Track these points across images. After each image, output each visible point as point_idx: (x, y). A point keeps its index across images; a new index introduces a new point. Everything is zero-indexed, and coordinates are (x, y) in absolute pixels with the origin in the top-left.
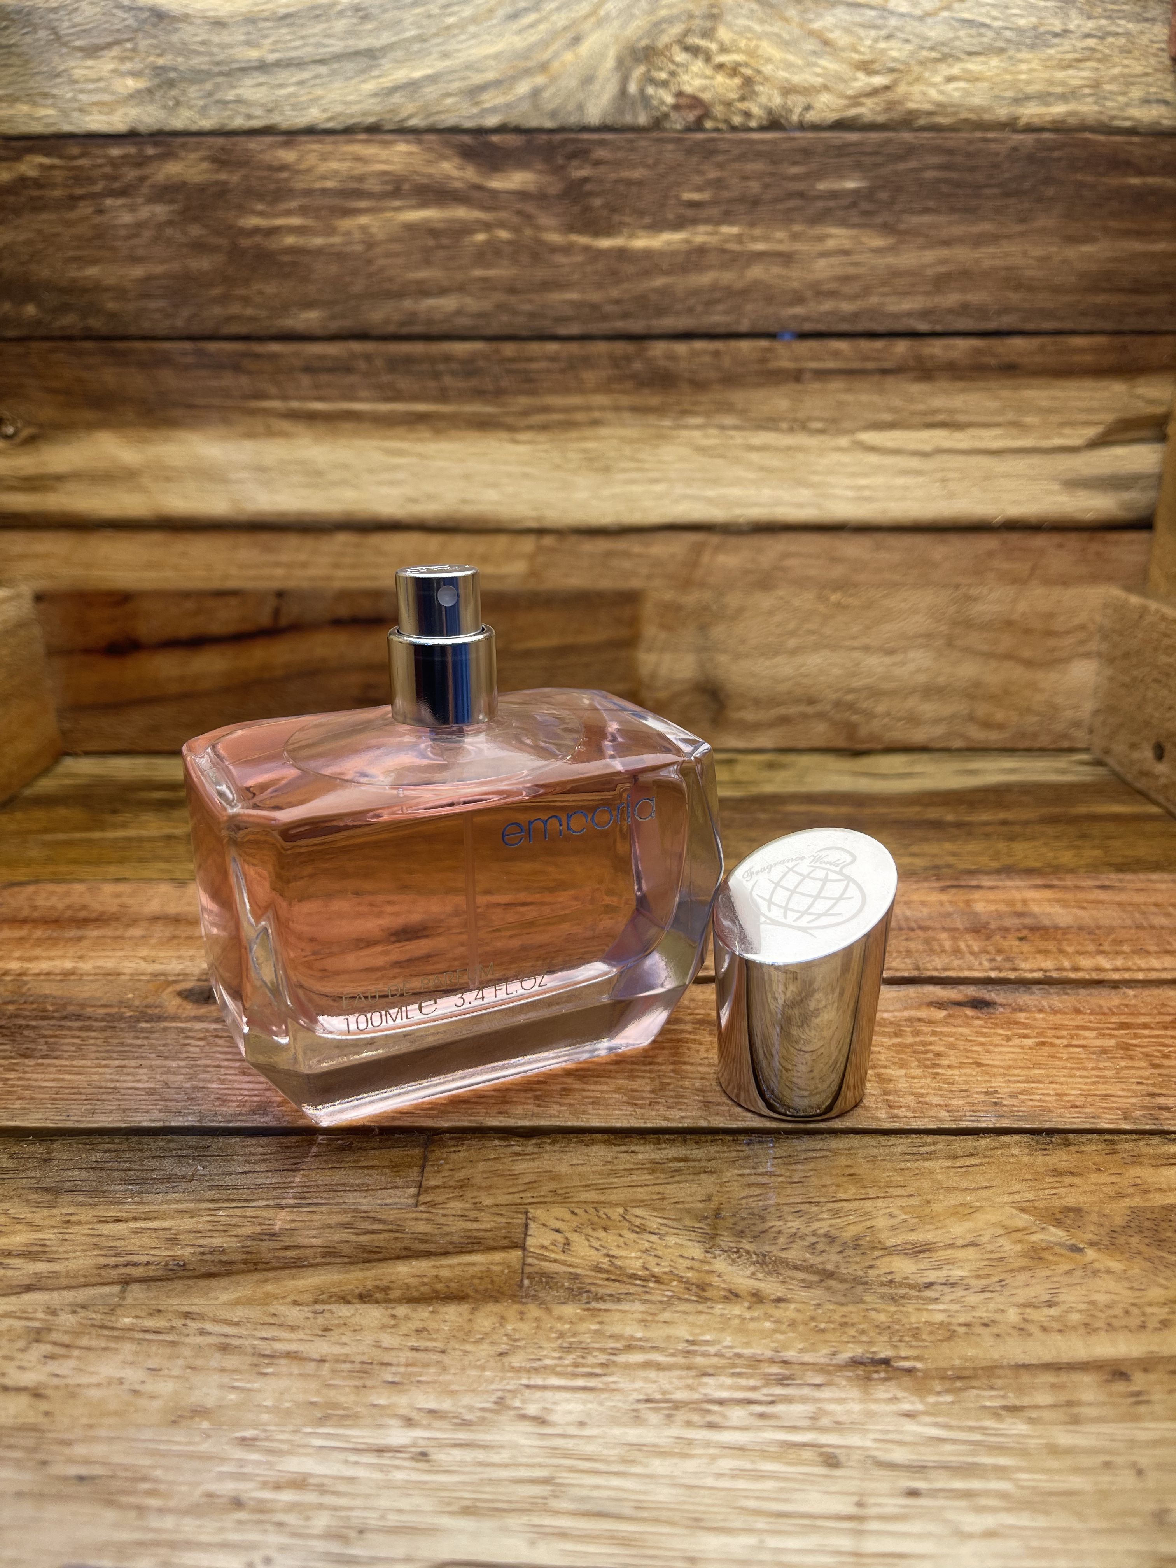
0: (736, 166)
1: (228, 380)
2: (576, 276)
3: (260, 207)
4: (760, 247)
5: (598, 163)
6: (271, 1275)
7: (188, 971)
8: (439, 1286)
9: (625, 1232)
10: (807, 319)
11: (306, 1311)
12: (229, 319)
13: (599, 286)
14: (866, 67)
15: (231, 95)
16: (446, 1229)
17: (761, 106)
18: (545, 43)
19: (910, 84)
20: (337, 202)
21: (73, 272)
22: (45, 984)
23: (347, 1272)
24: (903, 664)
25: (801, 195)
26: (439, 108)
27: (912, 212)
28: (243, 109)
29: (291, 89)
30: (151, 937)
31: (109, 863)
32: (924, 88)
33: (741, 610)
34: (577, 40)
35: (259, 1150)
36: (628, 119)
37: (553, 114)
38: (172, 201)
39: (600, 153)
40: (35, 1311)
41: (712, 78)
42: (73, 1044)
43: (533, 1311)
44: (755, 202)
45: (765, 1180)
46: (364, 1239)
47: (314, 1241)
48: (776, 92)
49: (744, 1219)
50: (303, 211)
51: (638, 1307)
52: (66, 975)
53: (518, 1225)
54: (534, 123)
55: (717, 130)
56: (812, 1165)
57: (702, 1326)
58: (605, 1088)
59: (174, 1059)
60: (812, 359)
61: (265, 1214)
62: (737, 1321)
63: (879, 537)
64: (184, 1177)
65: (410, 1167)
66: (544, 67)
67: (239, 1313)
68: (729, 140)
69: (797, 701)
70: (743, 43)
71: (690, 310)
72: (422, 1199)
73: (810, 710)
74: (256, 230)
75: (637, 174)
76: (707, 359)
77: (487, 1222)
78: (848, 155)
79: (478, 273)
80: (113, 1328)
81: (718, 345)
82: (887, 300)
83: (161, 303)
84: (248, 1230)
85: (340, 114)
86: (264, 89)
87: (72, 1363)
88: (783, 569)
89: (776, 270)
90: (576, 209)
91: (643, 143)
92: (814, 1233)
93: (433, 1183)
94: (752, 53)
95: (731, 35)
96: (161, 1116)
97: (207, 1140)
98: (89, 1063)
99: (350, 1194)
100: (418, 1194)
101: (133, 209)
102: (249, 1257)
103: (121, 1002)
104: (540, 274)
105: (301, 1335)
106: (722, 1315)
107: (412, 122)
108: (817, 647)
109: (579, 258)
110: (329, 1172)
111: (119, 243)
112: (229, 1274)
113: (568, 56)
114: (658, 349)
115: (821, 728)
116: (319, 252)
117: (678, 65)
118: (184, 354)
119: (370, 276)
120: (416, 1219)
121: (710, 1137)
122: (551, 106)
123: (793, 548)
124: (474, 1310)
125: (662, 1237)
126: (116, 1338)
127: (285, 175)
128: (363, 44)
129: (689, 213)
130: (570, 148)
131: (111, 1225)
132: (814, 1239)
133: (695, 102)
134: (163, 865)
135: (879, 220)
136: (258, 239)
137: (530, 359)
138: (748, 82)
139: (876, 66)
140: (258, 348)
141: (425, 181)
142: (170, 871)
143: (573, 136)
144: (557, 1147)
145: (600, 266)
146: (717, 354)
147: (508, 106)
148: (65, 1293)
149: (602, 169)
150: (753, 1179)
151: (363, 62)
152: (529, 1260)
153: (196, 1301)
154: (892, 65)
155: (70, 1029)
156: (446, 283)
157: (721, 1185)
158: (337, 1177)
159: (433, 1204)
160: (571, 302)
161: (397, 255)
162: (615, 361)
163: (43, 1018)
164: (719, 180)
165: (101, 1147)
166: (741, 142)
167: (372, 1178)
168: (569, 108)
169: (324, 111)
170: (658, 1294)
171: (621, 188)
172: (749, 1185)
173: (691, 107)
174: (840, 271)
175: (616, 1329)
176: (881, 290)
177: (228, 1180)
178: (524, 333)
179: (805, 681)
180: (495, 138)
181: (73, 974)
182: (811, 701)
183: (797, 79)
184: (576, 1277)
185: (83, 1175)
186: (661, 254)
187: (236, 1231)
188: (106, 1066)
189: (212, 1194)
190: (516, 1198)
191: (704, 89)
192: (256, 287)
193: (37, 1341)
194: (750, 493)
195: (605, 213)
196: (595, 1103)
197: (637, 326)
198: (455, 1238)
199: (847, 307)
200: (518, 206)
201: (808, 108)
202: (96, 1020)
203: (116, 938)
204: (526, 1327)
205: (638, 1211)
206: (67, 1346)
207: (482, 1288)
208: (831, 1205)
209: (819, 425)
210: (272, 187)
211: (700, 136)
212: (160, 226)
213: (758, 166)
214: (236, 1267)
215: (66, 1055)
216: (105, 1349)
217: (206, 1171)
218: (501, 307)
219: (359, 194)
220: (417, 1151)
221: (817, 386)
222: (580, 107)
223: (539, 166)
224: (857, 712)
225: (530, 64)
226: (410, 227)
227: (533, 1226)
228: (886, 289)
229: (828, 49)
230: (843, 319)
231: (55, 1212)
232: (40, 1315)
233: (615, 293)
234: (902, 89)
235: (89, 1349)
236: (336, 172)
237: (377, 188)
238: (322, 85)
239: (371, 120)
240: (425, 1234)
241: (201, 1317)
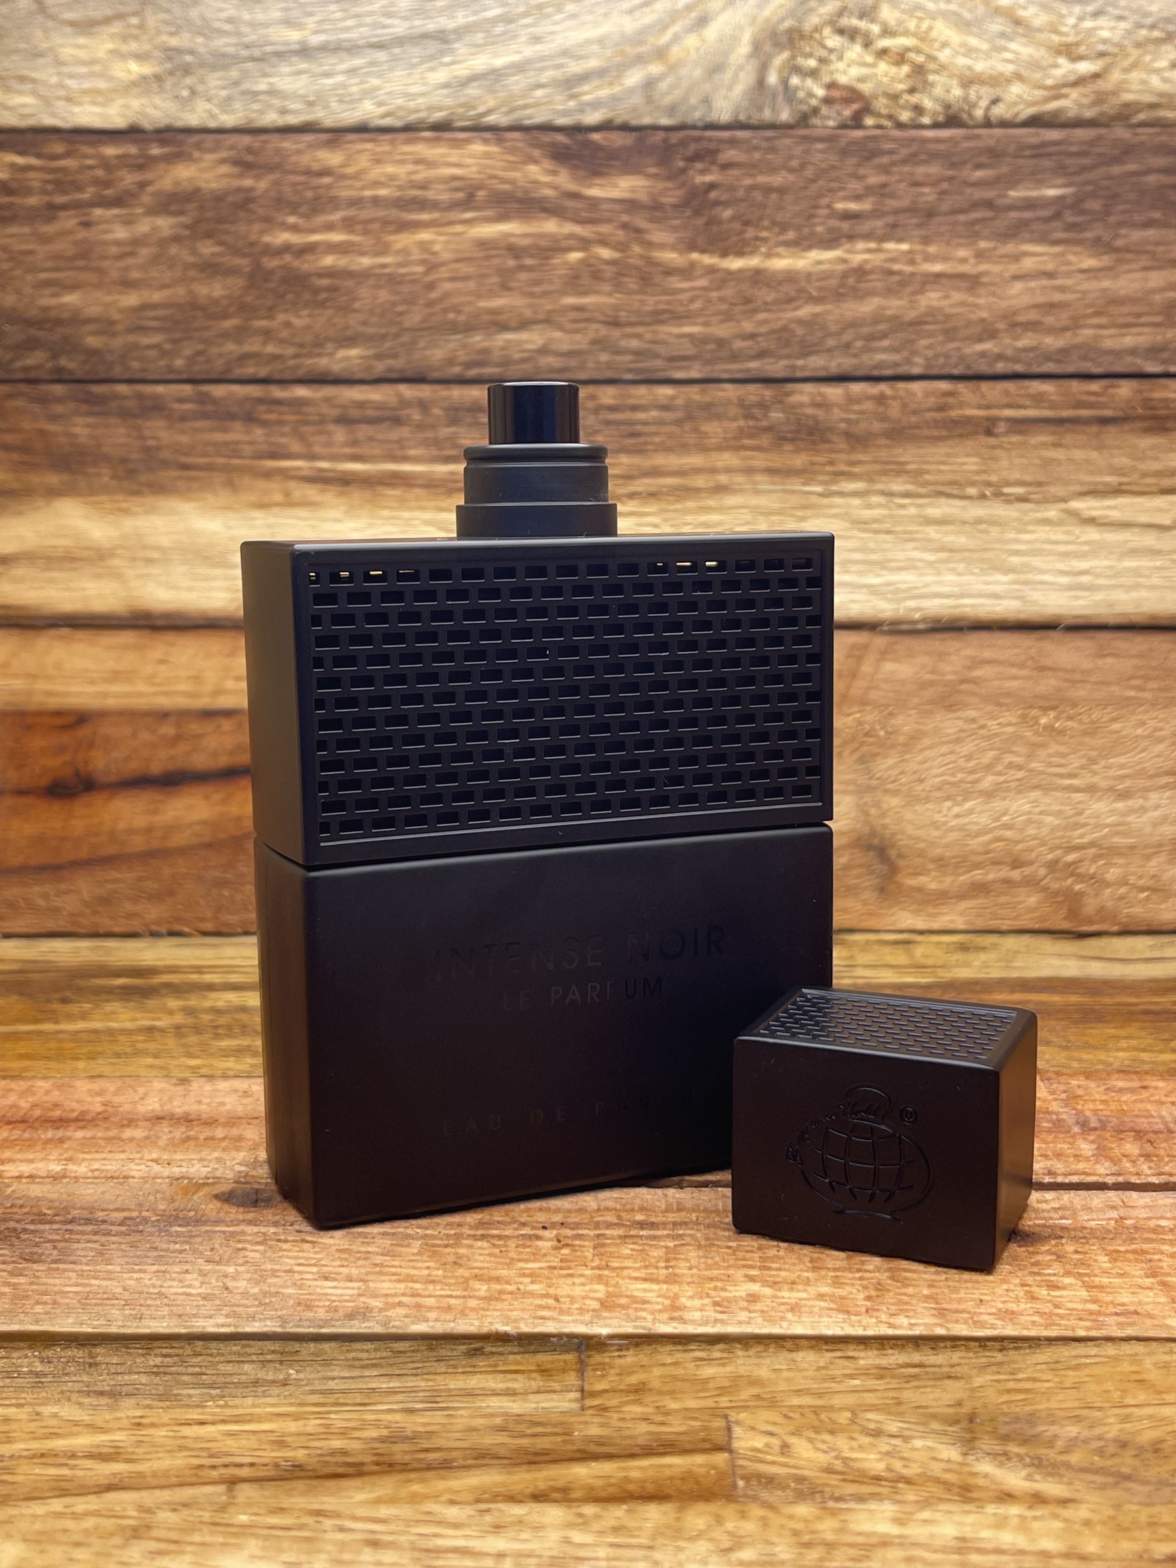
0: (906, 169)
1: (236, 433)
2: (697, 305)
3: (292, 220)
4: (938, 268)
5: (726, 166)
6: (413, 1476)
7: (218, 1174)
8: (631, 1487)
9: (856, 1435)
10: (1000, 357)
11: (469, 1510)
12: (244, 358)
13: (728, 317)
14: (1070, 52)
15: (262, 86)
16: (627, 1433)
17: (936, 100)
18: (662, 26)
19: (1126, 70)
20: (394, 213)
21: (45, 302)
22: (33, 1187)
23: (509, 1473)
24: (1143, 809)
25: (989, 204)
26: (526, 101)
27: (1134, 225)
28: (276, 102)
29: (340, 78)
30: (158, 1138)
31: (78, 1059)
32: (1144, 76)
33: (915, 737)
34: (703, 21)
35: (365, 1355)
36: (767, 115)
37: (672, 110)
38: (181, 213)
39: (730, 154)
40: (124, 1510)
41: (873, 65)
42: (91, 1249)
43: (757, 1511)
44: (930, 214)
45: (1028, 1385)
46: (524, 1442)
47: (459, 1444)
48: (955, 82)
49: (1006, 1423)
50: (348, 225)
51: (888, 1508)
52: (56, 1178)
53: (719, 1429)
54: (647, 120)
55: (879, 127)
56: (1087, 1371)
57: (973, 1525)
58: (804, 1295)
59: (228, 1263)
60: (1009, 406)
61: (389, 1417)
62: (1016, 1521)
63: (1103, 637)
64: (274, 1382)
65: (564, 1371)
66: (661, 54)
67: (384, 1511)
68: (894, 140)
69: (996, 863)
70: (912, 25)
71: (848, 346)
72: (589, 1402)
73: (1016, 875)
74: (286, 248)
75: (777, 180)
76: (869, 406)
77: (676, 1427)
78: (1049, 155)
79: (570, 300)
80: (228, 1525)
81: (883, 388)
82: (1106, 332)
83: (156, 339)
84: (373, 1433)
85: (400, 108)
86: (304, 77)
87: (188, 1558)
88: (974, 681)
89: (957, 296)
90: (700, 221)
91: (787, 141)
92: (1100, 1438)
93: (599, 1387)
94: (924, 37)
95: (897, 14)
96: (229, 1320)
97: (297, 1346)
98: (118, 1269)
99: (495, 1399)
100: (583, 1398)
101: (128, 222)
102: (380, 1459)
103: (140, 1205)
104: (651, 302)
105: (468, 1532)
106: (995, 1514)
107: (491, 119)
108: (1022, 788)
109: (703, 282)
110: (461, 1377)
111: (106, 264)
112: (361, 1474)
113: (691, 41)
114: (804, 394)
115: (1032, 900)
116: (365, 275)
117: (831, 51)
118: (181, 400)
119: (431, 304)
120: (586, 1423)
121: (949, 1344)
122: (667, 100)
123: (987, 654)
124: (681, 1510)
125: (906, 1439)
126: (236, 1535)
127: (326, 180)
128: (431, 26)
129: (845, 226)
130: (693, 147)
131: (196, 1428)
132: (1101, 1443)
133: (852, 95)
134: (150, 1061)
135: (1089, 235)
136: (288, 258)
137: (635, 408)
138: (919, 70)
139: (1082, 50)
140: (277, 392)
141: (507, 187)
142: (162, 1068)
143: (697, 133)
144: (752, 1352)
145: (728, 292)
146: (881, 399)
147: (614, 98)
148: (157, 1493)
149: (735, 172)
150: (1011, 1385)
151: (432, 47)
152: (741, 1462)
153: (326, 1499)
154: (1101, 48)
155: (83, 1233)
156: (528, 313)
157: (973, 1390)
158: (474, 1382)
159: (606, 1409)
160: (690, 336)
161: (466, 278)
162: (746, 410)
163: (41, 1222)
164: (884, 186)
165: (158, 1351)
166: (913, 140)
167: (518, 1383)
168: (693, 101)
169: (380, 104)
170: (911, 1496)
171: (758, 196)
172: (1009, 1391)
173: (847, 101)
174: (1041, 299)
175: (867, 1527)
176: (1096, 321)
177: (332, 1385)
178: (629, 376)
179: (1008, 834)
180: (596, 137)
181: (64, 1177)
182: (1016, 864)
183: (980, 66)
184: (801, 1479)
185: (144, 1379)
186: (809, 276)
187: (357, 1434)
188: (140, 1271)
189: (315, 1398)
190: (710, 1403)
191: (862, 79)
192: (281, 317)
193: (135, 1537)
194: (929, 579)
195: (737, 226)
196: (794, 1308)
197: (776, 368)
198: (641, 1441)
199: (1052, 342)
200: (625, 218)
201: (995, 101)
202: (113, 1224)
203: (108, 1140)
204: (749, 1527)
205: (871, 1416)
206: (176, 1542)
207: (685, 1488)
208: (1117, 1411)
209: (1020, 490)
210: (309, 194)
211: (858, 134)
212: (163, 243)
213: (934, 170)
214: (366, 1469)
215: (84, 1260)
216: (223, 1544)
217: (301, 1376)
218: (598, 343)
219: (422, 204)
220: (570, 1357)
221: (1015, 439)
222: (706, 101)
223: (653, 170)
224: (1081, 878)
225: (643, 49)
226: (483, 244)
227: (737, 1431)
228: (1103, 320)
229: (1021, 31)
230: (1047, 358)
231: (119, 1414)
232: (134, 1514)
233: (748, 326)
234: (1116, 76)
235: (204, 1544)
236: (392, 178)
237: (445, 197)
238: (380, 75)
239: (438, 116)
240: (601, 1437)
241: (338, 1515)
